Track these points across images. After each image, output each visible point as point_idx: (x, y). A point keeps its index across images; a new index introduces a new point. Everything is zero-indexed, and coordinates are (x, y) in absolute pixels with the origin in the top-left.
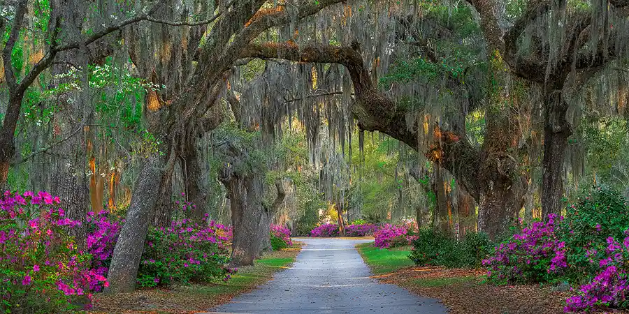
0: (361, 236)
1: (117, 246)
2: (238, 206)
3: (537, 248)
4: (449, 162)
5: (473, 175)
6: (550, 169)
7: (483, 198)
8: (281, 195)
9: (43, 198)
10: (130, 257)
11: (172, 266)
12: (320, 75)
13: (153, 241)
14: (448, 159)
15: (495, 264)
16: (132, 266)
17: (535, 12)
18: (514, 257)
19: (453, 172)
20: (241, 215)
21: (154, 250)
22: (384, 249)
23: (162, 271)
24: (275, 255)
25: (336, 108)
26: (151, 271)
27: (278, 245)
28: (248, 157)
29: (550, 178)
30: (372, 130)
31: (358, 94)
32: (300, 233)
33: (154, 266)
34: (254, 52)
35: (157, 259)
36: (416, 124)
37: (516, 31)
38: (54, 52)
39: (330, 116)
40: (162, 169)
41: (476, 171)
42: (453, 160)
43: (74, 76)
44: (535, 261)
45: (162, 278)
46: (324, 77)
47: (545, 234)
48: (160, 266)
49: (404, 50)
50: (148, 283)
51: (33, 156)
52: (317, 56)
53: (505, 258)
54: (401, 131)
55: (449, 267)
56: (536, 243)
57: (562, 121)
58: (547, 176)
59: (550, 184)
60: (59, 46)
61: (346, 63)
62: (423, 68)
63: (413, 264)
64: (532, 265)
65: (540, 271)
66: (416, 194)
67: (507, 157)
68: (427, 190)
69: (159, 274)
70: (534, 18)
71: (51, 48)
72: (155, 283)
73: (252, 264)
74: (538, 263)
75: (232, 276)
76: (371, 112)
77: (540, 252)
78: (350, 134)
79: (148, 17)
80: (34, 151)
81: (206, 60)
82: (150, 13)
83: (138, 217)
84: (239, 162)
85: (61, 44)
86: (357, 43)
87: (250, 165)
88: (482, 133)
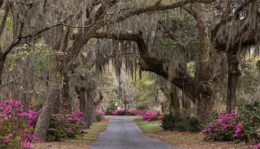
0: (134, 115)
1: (38, 122)
2: (82, 102)
3: (227, 125)
4: (182, 85)
5: (192, 91)
6: (230, 90)
7: (197, 101)
8: (101, 97)
9: (14, 103)
10: (44, 127)
11: (61, 131)
12: (122, 45)
13: (53, 120)
14: (181, 84)
15: (207, 132)
16: (44, 131)
17: (225, 20)
18: (216, 129)
19: (184, 89)
20: (84, 106)
21: (54, 124)
22: (147, 122)
23: (57, 133)
24: (98, 124)
25: (129, 60)
26: (52, 133)
27: (99, 119)
28: (89, 81)
29: (231, 94)
30: (147, 70)
31: (141, 54)
32: (107, 114)
33: (53, 131)
34: (96, 35)
35: (55, 128)
36: (167, 68)
37: (216, 29)
38: (20, 39)
39: (127, 63)
40: (58, 88)
41: (194, 89)
42: (184, 84)
43: (25, 48)
44: (226, 131)
45: (57, 136)
46: (124, 46)
47: (230, 119)
48: (56, 131)
49: (160, 34)
50: (51, 139)
51: (7, 84)
52: (123, 38)
53: (212, 130)
54: (161, 71)
55: (181, 132)
56: (227, 123)
57: (236, 69)
58: (229, 93)
59: (230, 96)
60: (23, 36)
61: (136, 40)
62: (171, 43)
63: (162, 129)
64: (224, 133)
65: (228, 136)
66: (162, 98)
67: (208, 83)
68: (168, 96)
69: (56, 134)
70: (224, 23)
71: (19, 37)
72: (54, 138)
73: (89, 128)
74: (227, 132)
75: (85, 135)
76: (146, 62)
77: (228, 127)
78: (135, 71)
79: (63, 24)
80: (8, 81)
81: (78, 40)
82: (64, 22)
83: (47, 109)
84: (85, 83)
85: (23, 35)
86: (141, 32)
87: (89, 84)
88: (193, 72)
